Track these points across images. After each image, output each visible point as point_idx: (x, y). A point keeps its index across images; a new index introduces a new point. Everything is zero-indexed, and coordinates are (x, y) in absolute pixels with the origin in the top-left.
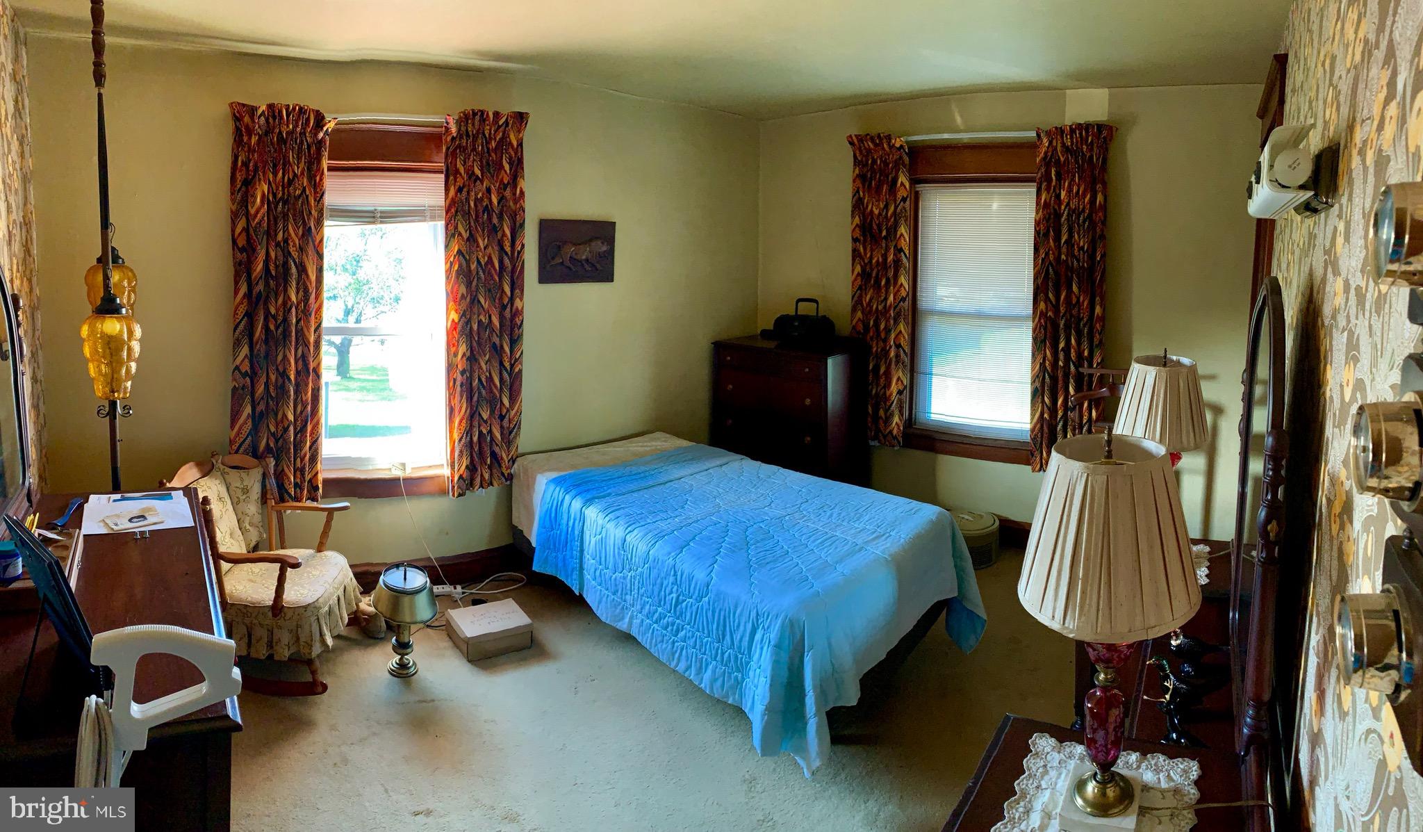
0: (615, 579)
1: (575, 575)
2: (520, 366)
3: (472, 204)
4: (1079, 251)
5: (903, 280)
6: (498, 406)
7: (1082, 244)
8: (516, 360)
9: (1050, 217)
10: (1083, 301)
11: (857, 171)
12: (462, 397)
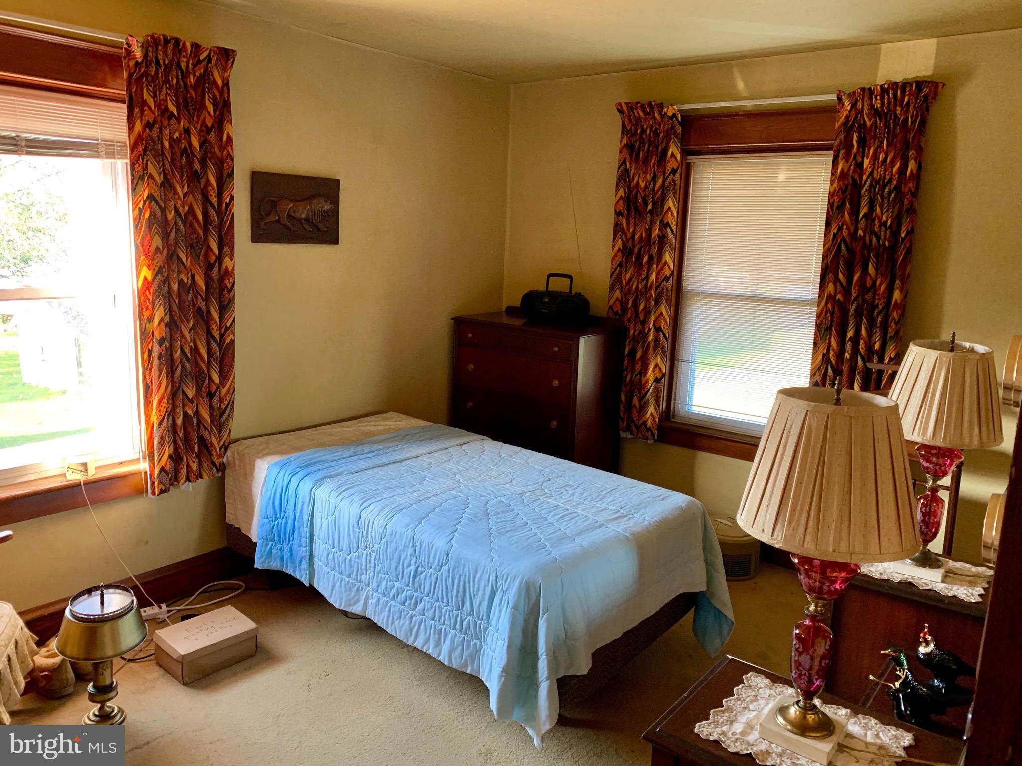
0: (351, 560)
1: (305, 565)
2: (231, 336)
3: (166, 144)
4: (880, 227)
5: (668, 258)
6: (207, 382)
7: (884, 219)
8: (227, 329)
9: (847, 187)
10: (880, 285)
11: (625, 141)
12: (160, 371)
